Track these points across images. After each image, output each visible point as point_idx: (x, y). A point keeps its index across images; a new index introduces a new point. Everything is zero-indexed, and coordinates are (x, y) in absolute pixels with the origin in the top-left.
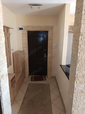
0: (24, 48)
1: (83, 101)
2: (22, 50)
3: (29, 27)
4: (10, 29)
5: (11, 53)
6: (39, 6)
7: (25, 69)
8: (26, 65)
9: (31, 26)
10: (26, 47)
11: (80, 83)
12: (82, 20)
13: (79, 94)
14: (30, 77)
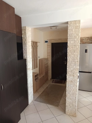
0: (48, 56)
1: (72, 88)
2: (47, 58)
3: (52, 40)
4: (38, 43)
5: (37, 59)
6: (56, 27)
7: (48, 72)
8: (49, 69)
9: (54, 39)
10: (49, 55)
11: (70, 76)
12: (68, 39)
13: (69, 83)
14: (52, 80)
